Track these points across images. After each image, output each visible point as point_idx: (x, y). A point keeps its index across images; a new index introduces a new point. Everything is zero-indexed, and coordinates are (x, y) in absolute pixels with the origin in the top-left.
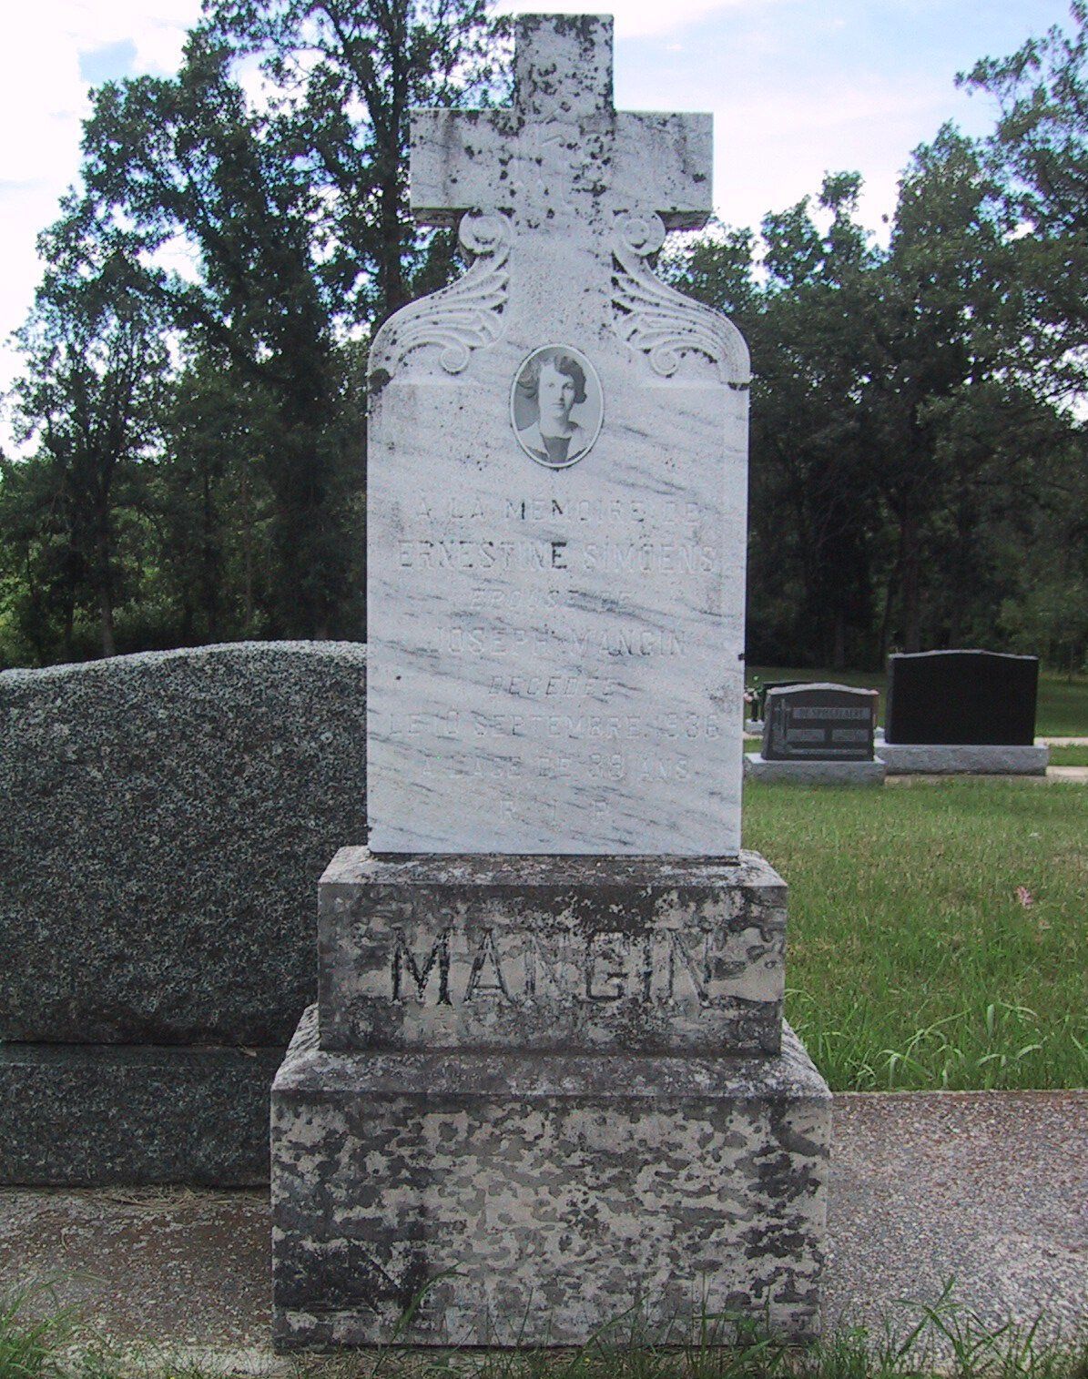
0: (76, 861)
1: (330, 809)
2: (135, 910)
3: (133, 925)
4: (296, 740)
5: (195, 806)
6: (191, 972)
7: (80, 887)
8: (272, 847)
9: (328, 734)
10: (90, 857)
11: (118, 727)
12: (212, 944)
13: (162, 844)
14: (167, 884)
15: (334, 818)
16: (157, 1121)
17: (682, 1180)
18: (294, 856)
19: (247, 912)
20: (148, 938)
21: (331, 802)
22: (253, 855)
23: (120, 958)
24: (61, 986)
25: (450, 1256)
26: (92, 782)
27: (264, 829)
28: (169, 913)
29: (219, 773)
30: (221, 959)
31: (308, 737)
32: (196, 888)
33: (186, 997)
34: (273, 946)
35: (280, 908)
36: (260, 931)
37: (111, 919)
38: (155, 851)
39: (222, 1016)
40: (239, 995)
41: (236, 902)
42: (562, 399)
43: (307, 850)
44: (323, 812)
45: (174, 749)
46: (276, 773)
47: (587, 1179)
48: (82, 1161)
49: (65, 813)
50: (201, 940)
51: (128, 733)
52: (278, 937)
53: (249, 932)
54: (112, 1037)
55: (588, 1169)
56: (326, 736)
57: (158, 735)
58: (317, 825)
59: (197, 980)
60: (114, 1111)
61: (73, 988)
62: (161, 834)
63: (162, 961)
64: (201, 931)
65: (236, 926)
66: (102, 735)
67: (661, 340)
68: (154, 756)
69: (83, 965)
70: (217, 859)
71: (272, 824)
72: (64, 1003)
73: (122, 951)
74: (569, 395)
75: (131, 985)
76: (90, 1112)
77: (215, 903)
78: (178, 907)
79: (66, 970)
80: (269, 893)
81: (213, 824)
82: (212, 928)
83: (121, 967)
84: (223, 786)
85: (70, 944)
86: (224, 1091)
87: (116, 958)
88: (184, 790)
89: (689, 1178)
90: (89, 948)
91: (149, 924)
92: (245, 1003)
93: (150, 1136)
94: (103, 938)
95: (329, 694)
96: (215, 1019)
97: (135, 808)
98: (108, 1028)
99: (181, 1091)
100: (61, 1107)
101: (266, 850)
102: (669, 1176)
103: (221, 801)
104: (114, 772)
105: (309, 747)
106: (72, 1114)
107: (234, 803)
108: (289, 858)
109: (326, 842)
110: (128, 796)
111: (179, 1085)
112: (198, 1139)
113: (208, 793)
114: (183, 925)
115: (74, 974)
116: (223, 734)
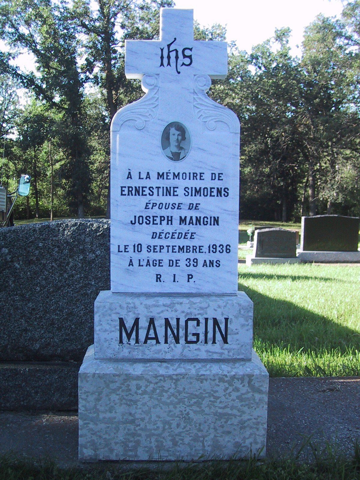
0: (10, 296)
1: (100, 278)
2: (31, 313)
3: (30, 319)
4: (88, 254)
5: (52, 277)
6: (51, 335)
7: (12, 305)
8: (79, 291)
9: (99, 252)
10: (15, 295)
11: (25, 249)
12: (58, 325)
13: (41, 290)
14: (43, 304)
15: (101, 281)
16: (39, 387)
17: (218, 403)
18: (87, 294)
19: (71, 314)
20: (36, 323)
21: (100, 275)
22: (73, 294)
23: (26, 330)
24: (5, 340)
25: (139, 429)
26: (16, 269)
27: (76, 284)
28: (43, 314)
29: (61, 265)
30: (61, 331)
31: (92, 252)
32: (53, 306)
33: (49, 344)
34: (79, 326)
35: (82, 312)
36: (75, 321)
37: (22, 317)
38: (38, 293)
39: (61, 350)
40: (67, 343)
41: (66, 310)
42: (178, 139)
43: (92, 292)
44: (97, 279)
45: (45, 257)
46: (80, 265)
47: (186, 403)
48: (13, 402)
49: (6, 280)
50: (54, 324)
51: (29, 251)
52: (81, 323)
53: (71, 321)
54: (22, 358)
55: (186, 400)
56: (98, 252)
57: (39, 252)
58: (95, 283)
59: (53, 338)
60: (24, 384)
61: (9, 341)
62: (40, 287)
63: (40, 331)
64: (54, 321)
65: (67, 319)
66: (19, 252)
67: (210, 118)
68: (38, 259)
69: (13, 333)
70: (60, 295)
71: (79, 283)
72: (6, 346)
73: (26, 328)
74: (180, 138)
75: (29, 340)
76: (15, 384)
77: (59, 311)
78: (46, 312)
79: (6, 335)
80: (78, 307)
81: (59, 283)
82: (58, 320)
83: (26, 333)
84: (62, 270)
85: (8, 325)
86: (62, 377)
87: (24, 330)
88: (48, 271)
89: (221, 402)
90: (15, 326)
91: (36, 318)
92: (69, 346)
93: (37, 393)
94: (20, 323)
95: (99, 238)
96: (59, 351)
97: (31, 278)
98: (21, 355)
99: (47, 376)
100: (5, 383)
101: (77, 292)
102: (214, 402)
103: (61, 275)
104: (24, 265)
105: (92, 256)
106: (9, 385)
107: (66, 275)
108: (85, 295)
109: (98, 289)
110: (29, 273)
111: (47, 375)
112: (54, 394)
113: (57, 272)
114: (48, 318)
115: (9, 336)
116: (62, 251)
